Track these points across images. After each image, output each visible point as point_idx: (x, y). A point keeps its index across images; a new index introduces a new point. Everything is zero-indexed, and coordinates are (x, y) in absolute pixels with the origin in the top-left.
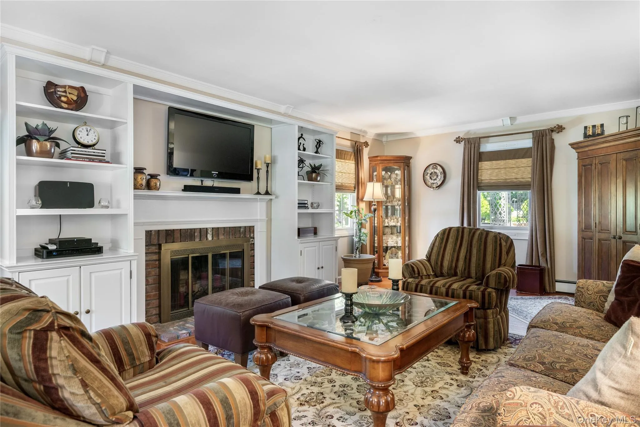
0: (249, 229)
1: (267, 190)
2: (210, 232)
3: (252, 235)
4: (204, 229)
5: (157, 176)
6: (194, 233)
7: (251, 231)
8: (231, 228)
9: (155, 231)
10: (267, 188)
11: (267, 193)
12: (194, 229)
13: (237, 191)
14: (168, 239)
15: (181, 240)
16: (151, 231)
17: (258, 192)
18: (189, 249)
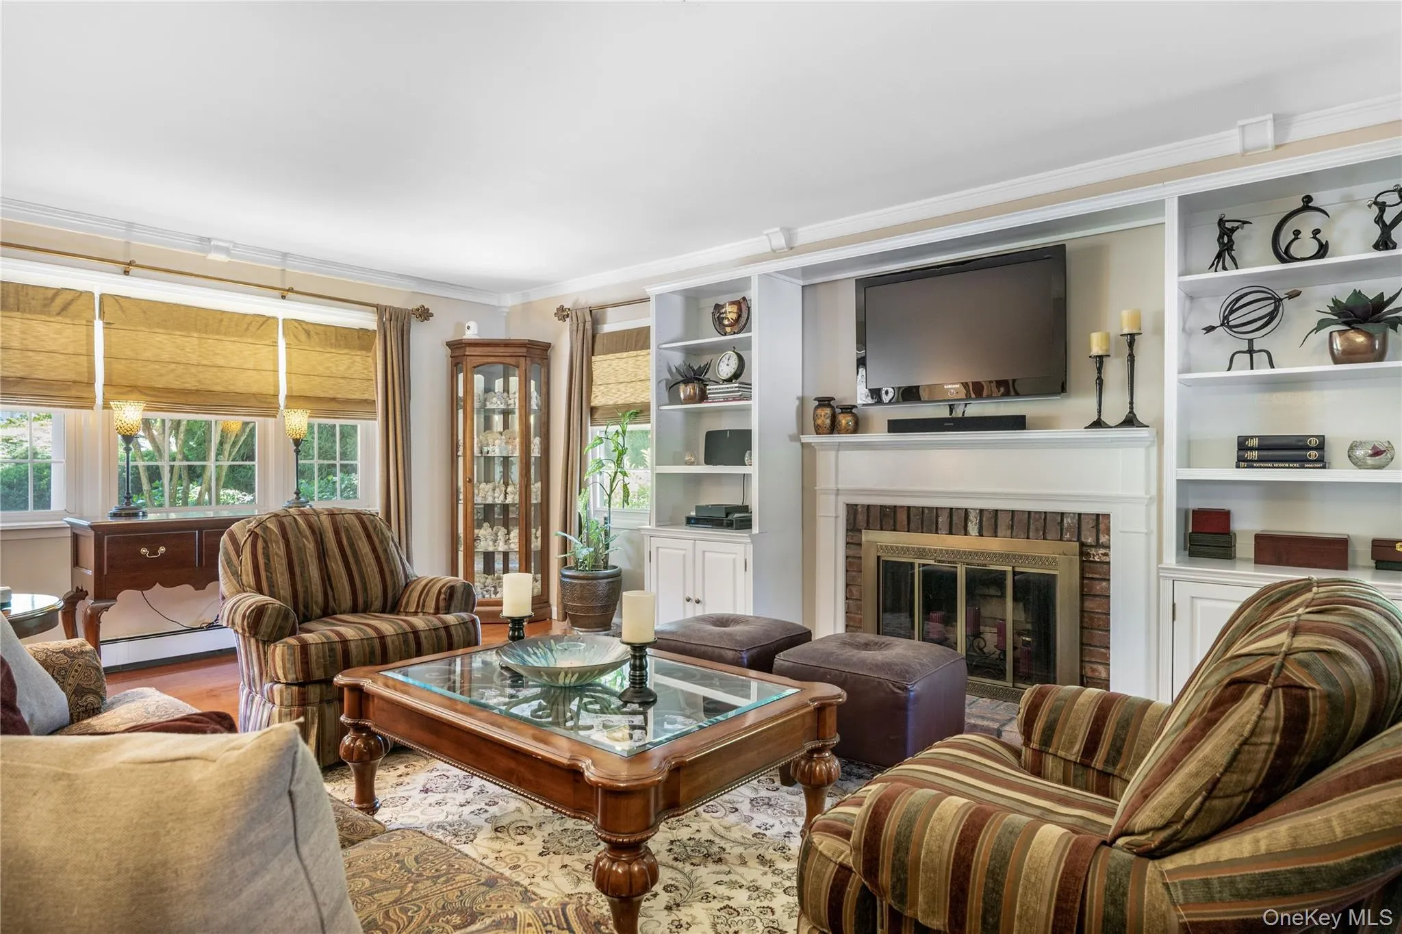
0: (1092, 523)
1: (1131, 412)
2: (973, 517)
3: (1103, 539)
4: (960, 511)
5: (852, 409)
6: (937, 516)
7: (1102, 526)
8: (1032, 514)
9: (863, 506)
10: (1131, 408)
11: (1130, 421)
12: (937, 508)
13: (1018, 423)
14: (884, 523)
15: (909, 528)
16: (856, 505)
17: (1099, 418)
18: (912, 548)
